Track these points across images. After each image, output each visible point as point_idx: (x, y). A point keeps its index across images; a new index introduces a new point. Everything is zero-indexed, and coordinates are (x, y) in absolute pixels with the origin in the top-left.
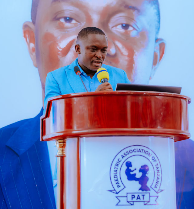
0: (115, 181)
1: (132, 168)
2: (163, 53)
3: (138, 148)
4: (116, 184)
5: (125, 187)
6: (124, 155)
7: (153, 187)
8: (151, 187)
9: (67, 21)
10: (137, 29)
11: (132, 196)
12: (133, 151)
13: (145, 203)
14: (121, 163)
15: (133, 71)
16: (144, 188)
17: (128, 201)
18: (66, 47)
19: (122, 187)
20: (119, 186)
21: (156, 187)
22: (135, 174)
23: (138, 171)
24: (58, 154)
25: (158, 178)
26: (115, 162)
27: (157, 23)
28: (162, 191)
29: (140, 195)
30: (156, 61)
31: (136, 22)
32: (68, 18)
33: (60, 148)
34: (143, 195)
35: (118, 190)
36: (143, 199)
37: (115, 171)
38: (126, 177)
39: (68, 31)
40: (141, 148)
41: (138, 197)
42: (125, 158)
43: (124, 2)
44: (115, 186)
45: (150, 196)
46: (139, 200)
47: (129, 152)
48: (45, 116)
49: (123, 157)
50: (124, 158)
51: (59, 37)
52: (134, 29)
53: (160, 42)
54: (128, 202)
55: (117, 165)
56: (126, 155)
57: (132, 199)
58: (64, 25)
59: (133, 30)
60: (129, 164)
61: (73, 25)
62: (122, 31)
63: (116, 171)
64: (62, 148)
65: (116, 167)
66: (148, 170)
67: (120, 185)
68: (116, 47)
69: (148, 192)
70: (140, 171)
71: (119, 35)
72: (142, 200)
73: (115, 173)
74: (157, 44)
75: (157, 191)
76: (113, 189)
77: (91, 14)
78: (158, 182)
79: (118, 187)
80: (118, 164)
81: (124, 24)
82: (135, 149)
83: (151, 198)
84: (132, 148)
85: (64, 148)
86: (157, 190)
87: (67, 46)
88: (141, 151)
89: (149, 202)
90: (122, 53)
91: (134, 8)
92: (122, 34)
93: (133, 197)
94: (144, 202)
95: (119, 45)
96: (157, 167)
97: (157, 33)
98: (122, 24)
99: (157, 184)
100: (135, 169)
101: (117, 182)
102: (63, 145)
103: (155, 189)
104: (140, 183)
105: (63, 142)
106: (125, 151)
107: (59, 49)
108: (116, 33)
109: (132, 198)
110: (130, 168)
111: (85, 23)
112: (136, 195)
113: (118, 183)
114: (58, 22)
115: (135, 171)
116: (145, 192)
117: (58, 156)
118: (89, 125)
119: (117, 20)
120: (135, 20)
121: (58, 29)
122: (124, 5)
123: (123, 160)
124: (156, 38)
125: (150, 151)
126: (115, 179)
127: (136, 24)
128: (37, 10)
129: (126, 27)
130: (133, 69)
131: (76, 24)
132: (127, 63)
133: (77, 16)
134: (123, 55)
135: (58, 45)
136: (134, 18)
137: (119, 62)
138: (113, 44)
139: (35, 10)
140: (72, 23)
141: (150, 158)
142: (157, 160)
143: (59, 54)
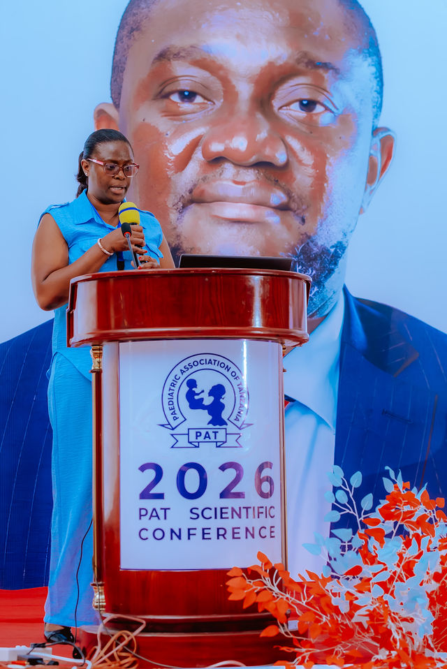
0: (170, 410)
1: (197, 390)
2: (389, 157)
3: (208, 357)
4: (172, 414)
5: (186, 419)
6: (185, 370)
7: (232, 419)
8: (228, 419)
9: (186, 100)
10: (333, 109)
11: (197, 433)
12: (200, 362)
13: (219, 444)
14: (179, 382)
15: (324, 197)
16: (217, 420)
17: (190, 441)
18: (183, 152)
19: (181, 419)
20: (175, 419)
21: (237, 419)
22: (202, 399)
23: (207, 395)
24: (93, 368)
25: (241, 405)
26: (170, 381)
27: (375, 95)
28: (249, 425)
29: (210, 432)
30: (372, 176)
31: (332, 96)
32: (186, 93)
33: (95, 358)
34: (215, 433)
35: (174, 424)
36: (215, 438)
37: (169, 394)
38: (187, 404)
39: (186, 120)
40: (213, 358)
41: (207, 436)
42: (186, 374)
44: (170, 418)
45: (227, 434)
46: (207, 439)
47: (192, 364)
49: (182, 372)
50: (184, 373)
51: (168, 133)
52: (327, 109)
53: (381, 135)
54: (191, 443)
55: (173, 385)
56: (188, 369)
57: (197, 438)
58: (179, 107)
59: (323, 112)
60: (192, 384)
61: (198, 107)
62: (302, 114)
64: (98, 359)
65: (172, 388)
66: (224, 392)
67: (177, 416)
68: (288, 148)
69: (224, 426)
70: (210, 394)
71: (294, 123)
72: (213, 439)
73: (170, 397)
74: (377, 140)
75: (239, 426)
76: (167, 423)
77: (234, 83)
78: (242, 411)
80: (175, 383)
81: (305, 100)
82: (202, 360)
83: (228, 436)
84: (198, 358)
85: (101, 359)
86: (238, 424)
87: (184, 150)
88: (213, 362)
89: (224, 442)
90: (300, 162)
91: (326, 66)
92: (301, 121)
93: (199, 434)
94: (217, 442)
95: (295, 144)
96: (239, 388)
97: (376, 116)
98: (301, 101)
99: (239, 414)
100: (203, 391)
101: (173, 411)
102: (99, 354)
103: (235, 422)
104: (209, 413)
105: (100, 349)
106: (186, 363)
107: (169, 156)
108: (288, 120)
109: (197, 436)
111: (222, 100)
112: (203, 432)
113: (174, 413)
114: (165, 102)
115: (202, 394)
116: (218, 426)
117: (92, 372)
118: (126, 323)
119: (291, 93)
120: (328, 90)
121: (166, 116)
122: (306, 60)
123: (183, 377)
124: (373, 127)
125: (227, 363)
126: (171, 406)
127: (332, 99)
128: (123, 79)
129: (308, 105)
130: (324, 194)
131: (204, 103)
132: (311, 182)
133: (206, 87)
134: (304, 165)
135: (167, 149)
136: (327, 85)
137: (295, 179)
138: (282, 143)
139: (118, 80)
140: (196, 104)
141: (228, 374)
142: (240, 376)
143: (168, 168)
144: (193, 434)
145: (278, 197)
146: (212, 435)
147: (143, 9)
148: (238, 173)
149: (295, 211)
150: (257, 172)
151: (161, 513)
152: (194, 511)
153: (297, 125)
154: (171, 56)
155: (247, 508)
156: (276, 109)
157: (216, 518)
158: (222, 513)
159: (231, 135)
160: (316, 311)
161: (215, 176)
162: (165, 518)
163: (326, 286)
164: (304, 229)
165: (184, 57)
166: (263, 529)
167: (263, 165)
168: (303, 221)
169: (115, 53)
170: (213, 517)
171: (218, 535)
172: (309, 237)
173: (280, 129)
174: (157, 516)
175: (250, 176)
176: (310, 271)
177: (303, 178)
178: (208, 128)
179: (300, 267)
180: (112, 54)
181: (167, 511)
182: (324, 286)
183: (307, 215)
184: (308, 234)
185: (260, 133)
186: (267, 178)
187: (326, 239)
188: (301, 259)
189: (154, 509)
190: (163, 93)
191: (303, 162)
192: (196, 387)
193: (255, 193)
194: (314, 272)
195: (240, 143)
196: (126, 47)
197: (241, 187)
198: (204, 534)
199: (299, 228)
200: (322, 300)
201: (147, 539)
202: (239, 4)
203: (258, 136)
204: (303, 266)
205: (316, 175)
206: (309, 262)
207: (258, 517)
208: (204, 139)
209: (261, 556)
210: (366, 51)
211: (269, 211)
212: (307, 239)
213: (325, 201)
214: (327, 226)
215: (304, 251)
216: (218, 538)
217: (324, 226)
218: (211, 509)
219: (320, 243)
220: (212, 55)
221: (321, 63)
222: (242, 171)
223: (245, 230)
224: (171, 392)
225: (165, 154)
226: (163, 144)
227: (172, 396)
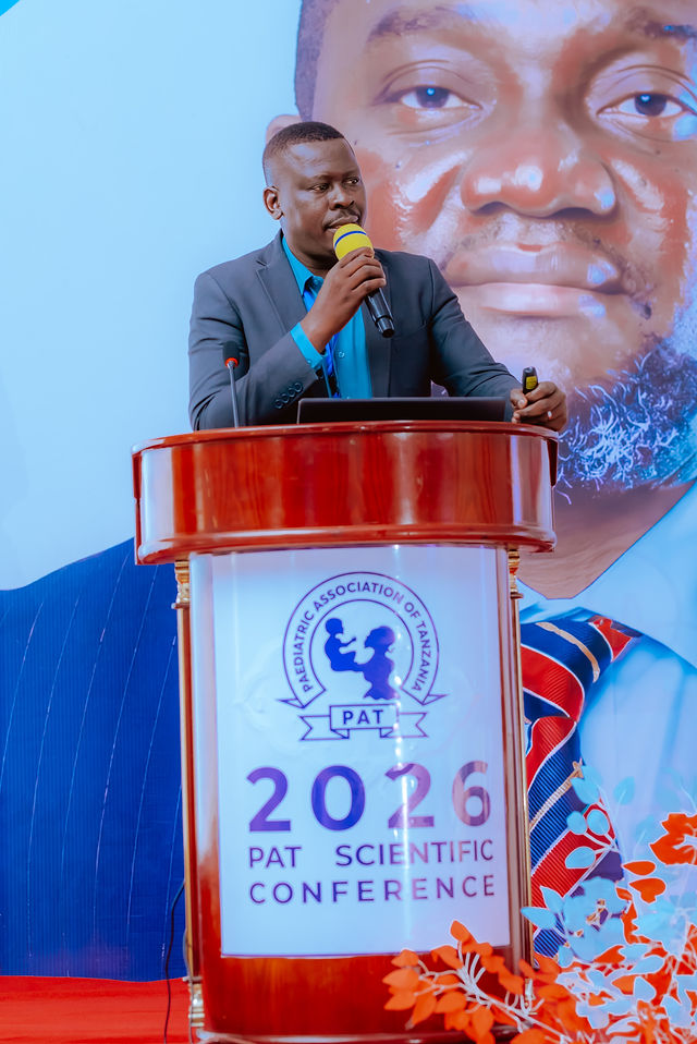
0: (298, 673)
1: (343, 638)
3: (362, 579)
4: (301, 680)
5: (325, 690)
6: (321, 602)
7: (408, 687)
8: (401, 688)
9: (430, 103)
12: (348, 588)
13: (384, 732)
14: (313, 623)
15: (685, 268)
16: (380, 690)
17: (334, 727)
18: (427, 196)
19: (317, 689)
20: (307, 689)
21: (417, 688)
22: (353, 654)
23: (362, 645)
25: (424, 661)
26: (296, 622)
28: (440, 697)
29: (369, 711)
31: (694, 84)
32: (430, 92)
33: (182, 582)
34: (378, 712)
35: (305, 698)
36: (378, 721)
37: (296, 646)
38: (327, 662)
39: (432, 139)
40: (370, 579)
41: (363, 717)
42: (323, 610)
43: (644, 12)
44: (298, 687)
45: (398, 714)
46: (364, 724)
47: (334, 592)
49: (318, 606)
50: (320, 609)
51: (400, 164)
52: (685, 108)
54: (334, 731)
55: (302, 629)
56: (327, 599)
57: (345, 723)
59: (679, 115)
60: (334, 626)
61: (453, 114)
62: (641, 120)
63: (299, 646)
65: (301, 635)
66: (391, 640)
67: (310, 684)
69: (394, 701)
70: (368, 644)
71: (625, 137)
72: (373, 722)
73: (297, 650)
75: (421, 699)
76: (292, 696)
77: (516, 69)
78: (426, 672)
79: (306, 691)
80: (305, 626)
81: (645, 94)
82: (353, 584)
84: (344, 581)
86: (419, 695)
87: (430, 192)
88: (371, 587)
90: (639, 205)
91: (682, 32)
92: (637, 133)
93: (348, 715)
94: (380, 729)
95: (629, 174)
96: (421, 632)
98: (638, 97)
99: (421, 678)
100: (354, 640)
101: (302, 675)
103: (415, 692)
104: (367, 678)
105: (188, 567)
106: (323, 590)
107: (401, 205)
108: (616, 131)
109: (345, 719)
110: (338, 636)
111: (495, 102)
112: (357, 712)
113: (305, 679)
115: (353, 644)
116: (382, 701)
118: (217, 523)
119: (617, 83)
120: (686, 74)
121: (394, 134)
122: (645, 23)
123: (318, 616)
125: (397, 588)
126: (299, 667)
128: (316, 73)
129: (651, 104)
130: (685, 262)
131: (462, 108)
132: (662, 240)
133: (465, 79)
134: (646, 210)
135: (398, 192)
136: (685, 67)
137: (630, 238)
138: (605, 172)
139: (308, 73)
140: (448, 109)
141: (399, 608)
142: (422, 610)
143: (401, 226)
144: (338, 715)
145: (600, 270)
146: (372, 717)
148: (528, 229)
149: (632, 295)
150: (561, 226)
151: (286, 856)
152: (343, 851)
153: (632, 139)
154: (402, 27)
155: (439, 845)
156: (592, 113)
157: (382, 862)
158: (392, 854)
159: (512, 163)
160: (675, 474)
161: (486, 237)
162: (293, 865)
163: (692, 427)
164: (650, 325)
165: (424, 27)
166: (471, 881)
167: (573, 215)
168: (648, 311)
169: (301, 25)
170: (377, 859)
171: (387, 893)
172: (659, 340)
173: (601, 148)
174: (280, 861)
175: (549, 234)
176: (663, 401)
177: (645, 234)
178: (471, 152)
179: (645, 395)
180: (295, 28)
181: (297, 852)
182: (688, 426)
183: (654, 301)
184: (658, 335)
185: (565, 157)
186: (578, 236)
187: (690, 342)
188: (646, 380)
189: (274, 849)
190: (388, 94)
191: (645, 206)
192: (342, 632)
193: (558, 264)
194: (670, 403)
195: (530, 177)
196: (320, 14)
197: (533, 254)
198: (361, 891)
199: (641, 325)
200: (687, 452)
201: (263, 901)
203: (562, 162)
204: (650, 391)
205: (668, 229)
206: (661, 385)
207: (461, 860)
208: (463, 173)
209: (457, 929)
211: (584, 296)
212: (655, 345)
213: (686, 274)
214: (691, 319)
215: (649, 366)
216: (387, 898)
217: (687, 320)
218: (372, 847)
219: (679, 351)
220: (474, 22)
221: (672, 26)
222: (534, 226)
223: (542, 331)
224: (299, 641)
225: (395, 202)
226: (391, 183)
227: (300, 648)
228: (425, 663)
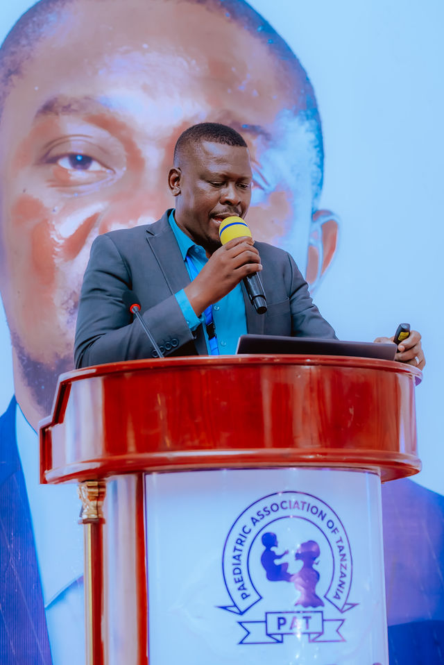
0: (236, 582)
1: (277, 550)
3: (293, 498)
4: (239, 589)
5: (261, 598)
6: (258, 518)
7: (330, 596)
8: (325, 597)
9: (78, 166)
10: (263, 185)
11: (279, 619)
12: (281, 506)
13: (313, 636)
14: (250, 537)
17: (269, 632)
18: (74, 235)
19: (254, 597)
20: (245, 596)
21: (337, 597)
22: (286, 565)
23: (294, 558)
24: (86, 517)
25: (342, 573)
26: (235, 536)
27: (315, 168)
28: (353, 605)
29: (299, 617)
30: (313, 270)
31: (262, 167)
32: (79, 158)
33: (91, 500)
34: (307, 618)
35: (243, 605)
36: (307, 627)
37: (234, 557)
38: (263, 572)
39: (79, 192)
40: (300, 498)
41: (295, 624)
42: (259, 525)
43: (228, 114)
44: (237, 595)
45: (323, 620)
46: (295, 630)
47: (269, 509)
48: (51, 421)
49: (254, 521)
50: (257, 524)
51: (56, 208)
52: (257, 184)
54: (269, 635)
55: (240, 542)
56: (263, 515)
57: (279, 628)
58: (70, 175)
60: (270, 540)
61: (95, 175)
63: (237, 557)
64: (95, 502)
65: (239, 547)
66: (318, 553)
67: (247, 592)
69: (319, 608)
72: (303, 629)
73: (237, 562)
74: (317, 225)
75: (340, 607)
76: (232, 604)
77: (140, 146)
78: (343, 583)
79: (244, 598)
80: (243, 539)
82: (285, 502)
83: (325, 623)
84: (278, 499)
85: (100, 503)
86: (340, 603)
88: (301, 506)
89: (320, 634)
91: (254, 130)
93: (282, 621)
94: (309, 634)
96: (339, 547)
97: (316, 195)
99: (340, 588)
100: (286, 553)
101: (240, 584)
102: (99, 493)
103: (335, 601)
105: (99, 487)
106: (259, 507)
107: (56, 239)
109: (279, 625)
110: (273, 549)
111: (125, 169)
112: (290, 618)
113: (242, 588)
114: (53, 167)
115: (286, 556)
116: (310, 609)
117: (85, 522)
118: (168, 442)
120: (258, 161)
121: (53, 186)
123: (255, 530)
124: (313, 209)
125: (321, 507)
126: (239, 576)
127: (261, 171)
131: (101, 172)
133: (104, 150)
135: (54, 230)
136: (256, 155)
140: (92, 172)
141: (323, 525)
142: (340, 528)
143: (56, 255)
144: (273, 620)
146: (302, 623)
147: (24, 46)
154: (60, 109)
159: (136, 214)
165: (76, 111)
178: (106, 204)
190: (49, 157)
192: (276, 546)
196: (1, 94)
202: (145, 46)
208: (101, 219)
210: (302, 113)
220: (111, 110)
221: (246, 125)
224: (237, 553)
225: (52, 236)
226: (49, 222)
227: (239, 560)
228: (343, 575)
